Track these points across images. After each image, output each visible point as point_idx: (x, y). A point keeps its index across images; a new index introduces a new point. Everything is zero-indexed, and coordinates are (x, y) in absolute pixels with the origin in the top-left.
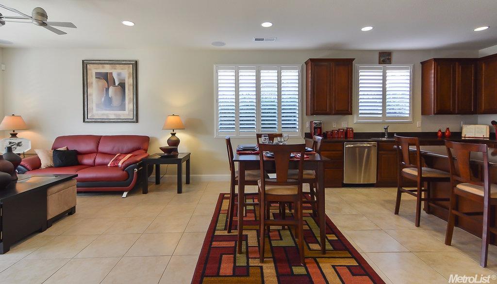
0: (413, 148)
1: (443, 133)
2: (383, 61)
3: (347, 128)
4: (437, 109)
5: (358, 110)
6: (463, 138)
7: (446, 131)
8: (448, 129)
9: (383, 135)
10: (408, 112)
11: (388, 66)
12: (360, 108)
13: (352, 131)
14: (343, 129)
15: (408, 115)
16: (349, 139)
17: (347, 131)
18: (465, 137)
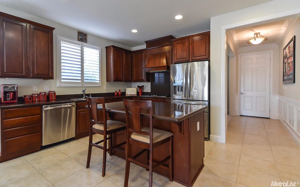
0: (100, 106)
1: (118, 93)
2: (81, 39)
3: (50, 92)
4: (114, 78)
5: (61, 76)
6: (126, 96)
7: (119, 92)
8: (120, 90)
9: (81, 96)
10: (98, 79)
11: (84, 44)
12: (62, 74)
13: (55, 94)
14: (45, 93)
15: (99, 82)
16: (50, 102)
17: (49, 94)
18: (127, 95)
